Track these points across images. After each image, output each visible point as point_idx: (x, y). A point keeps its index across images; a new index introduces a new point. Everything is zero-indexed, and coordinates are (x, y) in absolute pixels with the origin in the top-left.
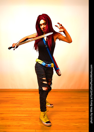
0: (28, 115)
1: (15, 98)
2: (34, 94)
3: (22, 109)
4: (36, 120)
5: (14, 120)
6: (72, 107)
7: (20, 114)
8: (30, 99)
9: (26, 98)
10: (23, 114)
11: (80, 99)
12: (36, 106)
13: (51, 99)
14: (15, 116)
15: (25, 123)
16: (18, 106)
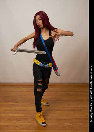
0: (24, 115)
1: (8, 94)
2: (29, 89)
3: (18, 108)
4: (32, 120)
5: (11, 120)
6: (68, 105)
7: (16, 114)
8: (24, 95)
9: (20, 95)
10: (19, 114)
11: (79, 95)
12: (32, 104)
13: (48, 95)
14: (11, 116)
15: (22, 124)
16: (13, 105)
